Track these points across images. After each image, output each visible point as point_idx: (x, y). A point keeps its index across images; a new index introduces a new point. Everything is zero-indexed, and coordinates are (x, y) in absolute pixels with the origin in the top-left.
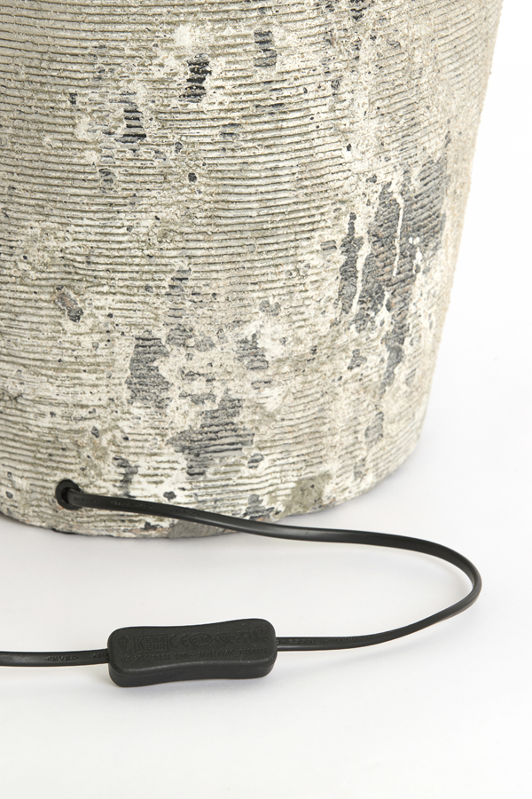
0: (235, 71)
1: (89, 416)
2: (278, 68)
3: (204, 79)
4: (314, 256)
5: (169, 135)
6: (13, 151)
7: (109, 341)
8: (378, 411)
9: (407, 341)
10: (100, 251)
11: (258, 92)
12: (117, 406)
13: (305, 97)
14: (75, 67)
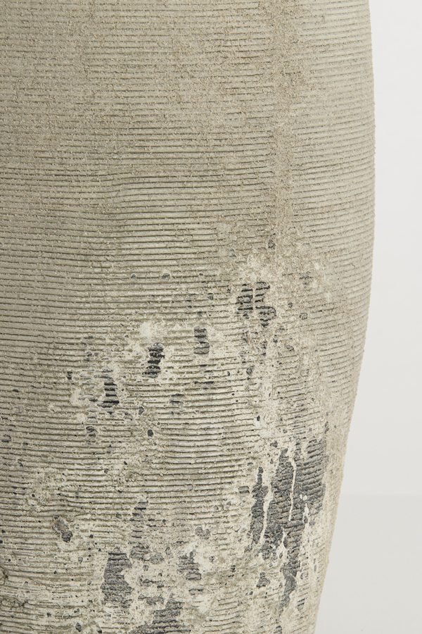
0: (181, 356)
1: (74, 615)
2: (210, 355)
3: (160, 361)
4: (233, 496)
5: (135, 402)
6: (28, 416)
7: (90, 556)
8: (278, 625)
9: (299, 574)
10: (85, 488)
11: (196, 372)
12: (94, 606)
13: (229, 378)
14: (71, 353)
